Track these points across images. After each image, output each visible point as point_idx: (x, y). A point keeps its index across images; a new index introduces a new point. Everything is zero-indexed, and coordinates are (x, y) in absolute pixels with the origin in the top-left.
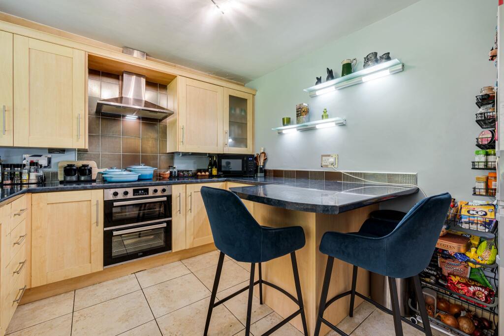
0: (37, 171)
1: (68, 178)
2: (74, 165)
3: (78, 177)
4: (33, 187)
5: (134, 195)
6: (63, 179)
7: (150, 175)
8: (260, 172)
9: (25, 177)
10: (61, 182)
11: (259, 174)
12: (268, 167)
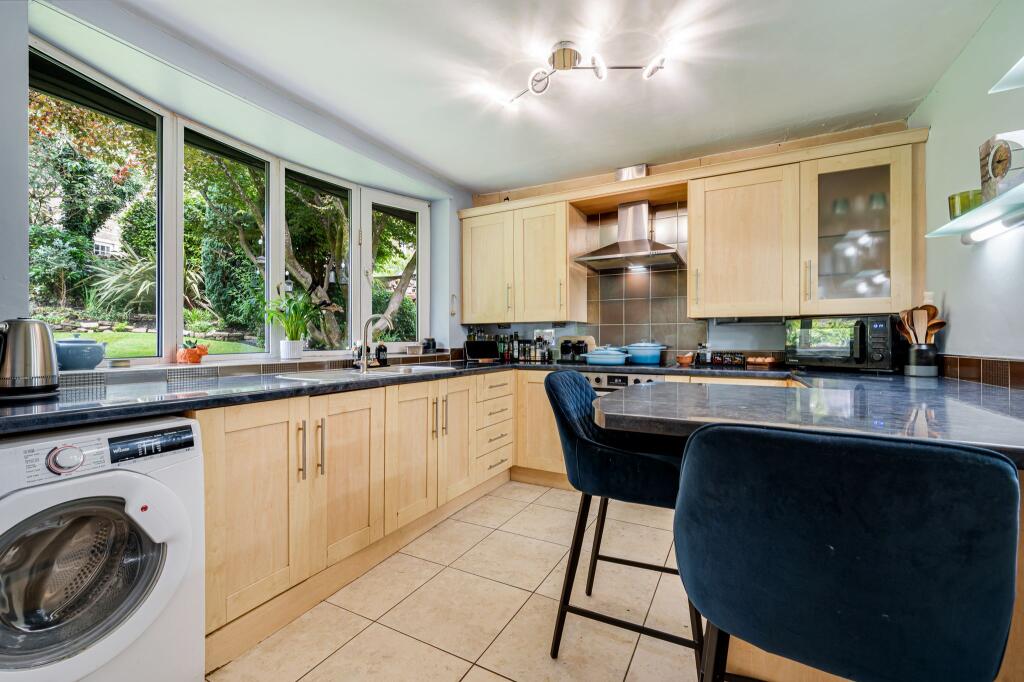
0: (541, 347)
1: (564, 357)
2: (570, 342)
3: (573, 356)
4: (538, 364)
5: (609, 384)
6: (560, 358)
7: (654, 357)
8: (918, 364)
9: (533, 354)
10: (558, 362)
11: (913, 369)
12: (954, 348)
